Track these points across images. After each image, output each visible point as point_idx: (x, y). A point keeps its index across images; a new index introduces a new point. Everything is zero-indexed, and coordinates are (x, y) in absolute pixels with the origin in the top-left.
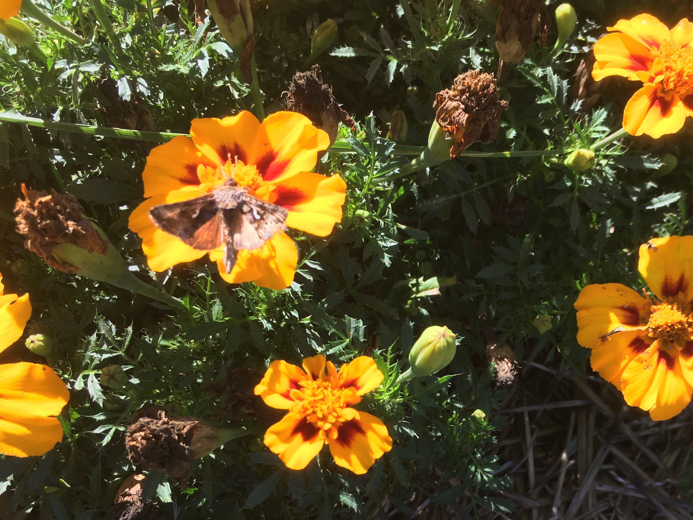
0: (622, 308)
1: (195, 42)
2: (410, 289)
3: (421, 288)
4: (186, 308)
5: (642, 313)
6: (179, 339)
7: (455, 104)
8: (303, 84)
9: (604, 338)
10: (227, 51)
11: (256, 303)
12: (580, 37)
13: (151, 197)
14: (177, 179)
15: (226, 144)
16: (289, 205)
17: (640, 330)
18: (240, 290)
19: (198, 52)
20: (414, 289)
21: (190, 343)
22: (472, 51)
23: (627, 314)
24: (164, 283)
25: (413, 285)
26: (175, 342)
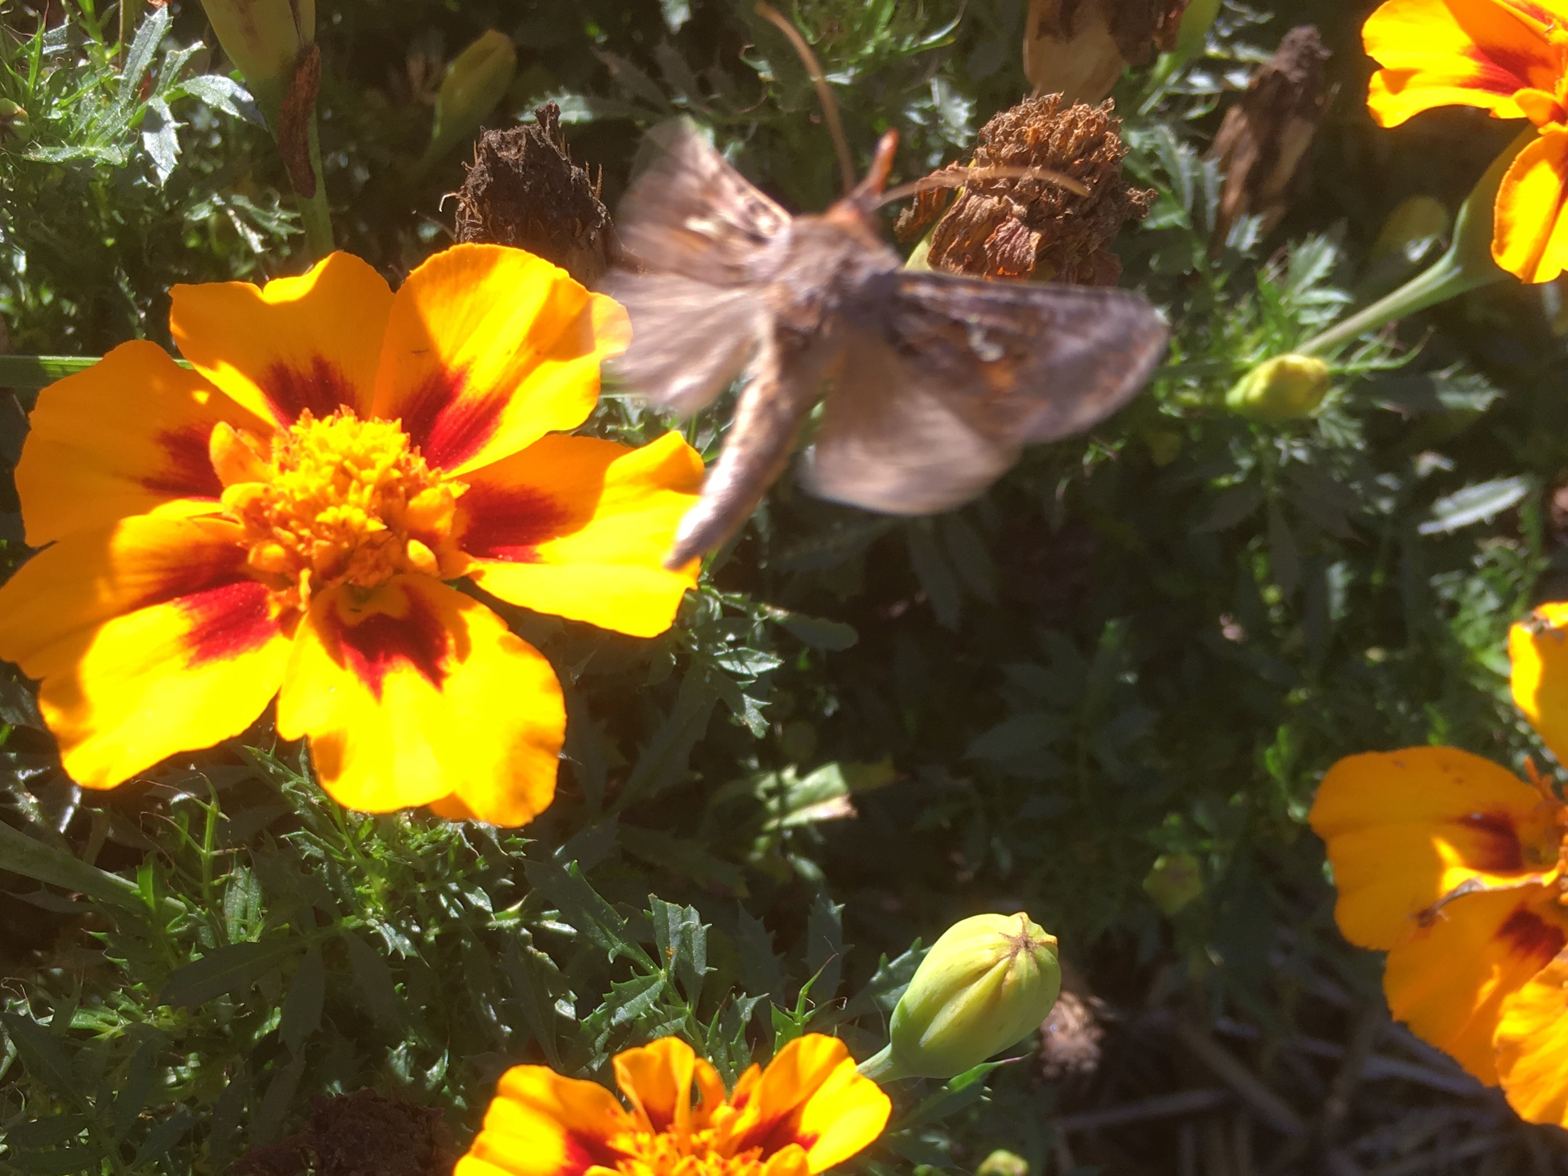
0: (1467, 821)
1: (126, 84)
2: (759, 804)
3: (792, 798)
4: (143, 904)
5: (1526, 833)
6: (124, 1005)
7: (991, 202)
8: (516, 164)
9: (1426, 917)
10: (234, 99)
11: (358, 877)
12: (1213, 50)
13: (53, 543)
14: (132, 479)
15: (287, 362)
16: (513, 544)
17: (1537, 887)
18: (307, 838)
19: (141, 109)
20: (773, 804)
21: (157, 1013)
22: (938, 88)
23: (1485, 837)
24: (62, 830)
25: (770, 793)
26: (114, 1016)
